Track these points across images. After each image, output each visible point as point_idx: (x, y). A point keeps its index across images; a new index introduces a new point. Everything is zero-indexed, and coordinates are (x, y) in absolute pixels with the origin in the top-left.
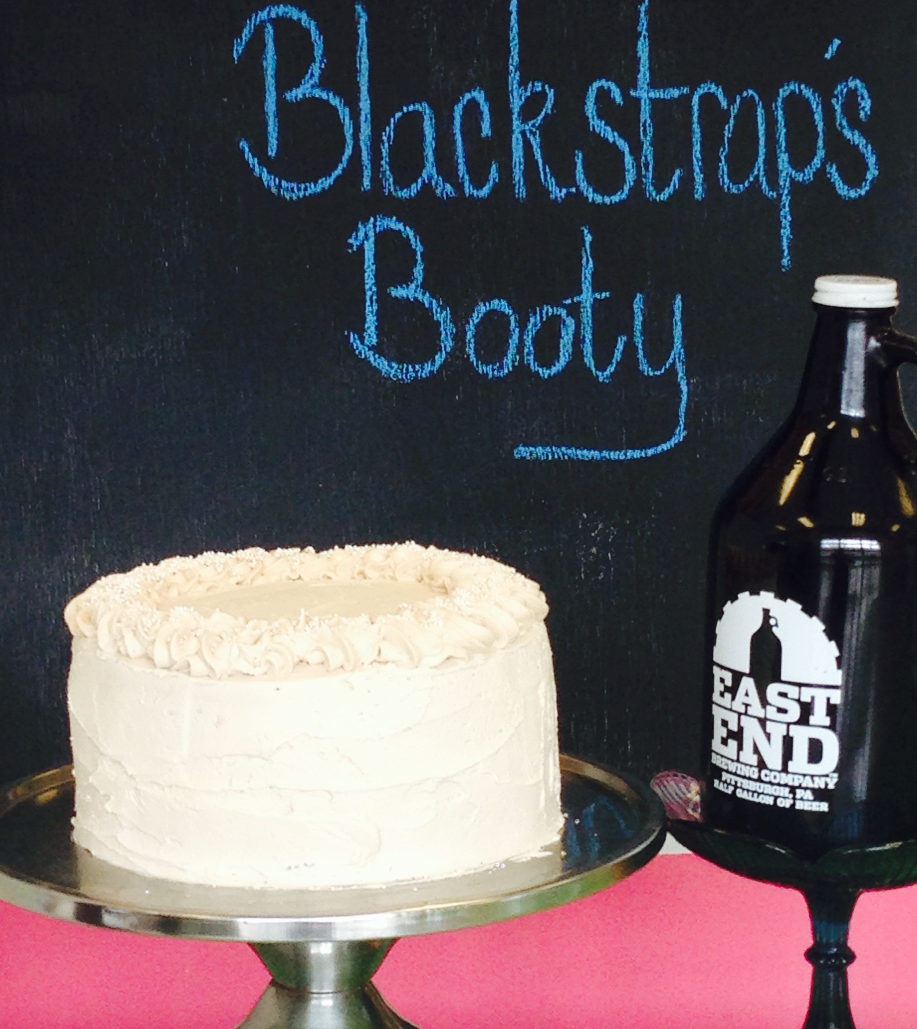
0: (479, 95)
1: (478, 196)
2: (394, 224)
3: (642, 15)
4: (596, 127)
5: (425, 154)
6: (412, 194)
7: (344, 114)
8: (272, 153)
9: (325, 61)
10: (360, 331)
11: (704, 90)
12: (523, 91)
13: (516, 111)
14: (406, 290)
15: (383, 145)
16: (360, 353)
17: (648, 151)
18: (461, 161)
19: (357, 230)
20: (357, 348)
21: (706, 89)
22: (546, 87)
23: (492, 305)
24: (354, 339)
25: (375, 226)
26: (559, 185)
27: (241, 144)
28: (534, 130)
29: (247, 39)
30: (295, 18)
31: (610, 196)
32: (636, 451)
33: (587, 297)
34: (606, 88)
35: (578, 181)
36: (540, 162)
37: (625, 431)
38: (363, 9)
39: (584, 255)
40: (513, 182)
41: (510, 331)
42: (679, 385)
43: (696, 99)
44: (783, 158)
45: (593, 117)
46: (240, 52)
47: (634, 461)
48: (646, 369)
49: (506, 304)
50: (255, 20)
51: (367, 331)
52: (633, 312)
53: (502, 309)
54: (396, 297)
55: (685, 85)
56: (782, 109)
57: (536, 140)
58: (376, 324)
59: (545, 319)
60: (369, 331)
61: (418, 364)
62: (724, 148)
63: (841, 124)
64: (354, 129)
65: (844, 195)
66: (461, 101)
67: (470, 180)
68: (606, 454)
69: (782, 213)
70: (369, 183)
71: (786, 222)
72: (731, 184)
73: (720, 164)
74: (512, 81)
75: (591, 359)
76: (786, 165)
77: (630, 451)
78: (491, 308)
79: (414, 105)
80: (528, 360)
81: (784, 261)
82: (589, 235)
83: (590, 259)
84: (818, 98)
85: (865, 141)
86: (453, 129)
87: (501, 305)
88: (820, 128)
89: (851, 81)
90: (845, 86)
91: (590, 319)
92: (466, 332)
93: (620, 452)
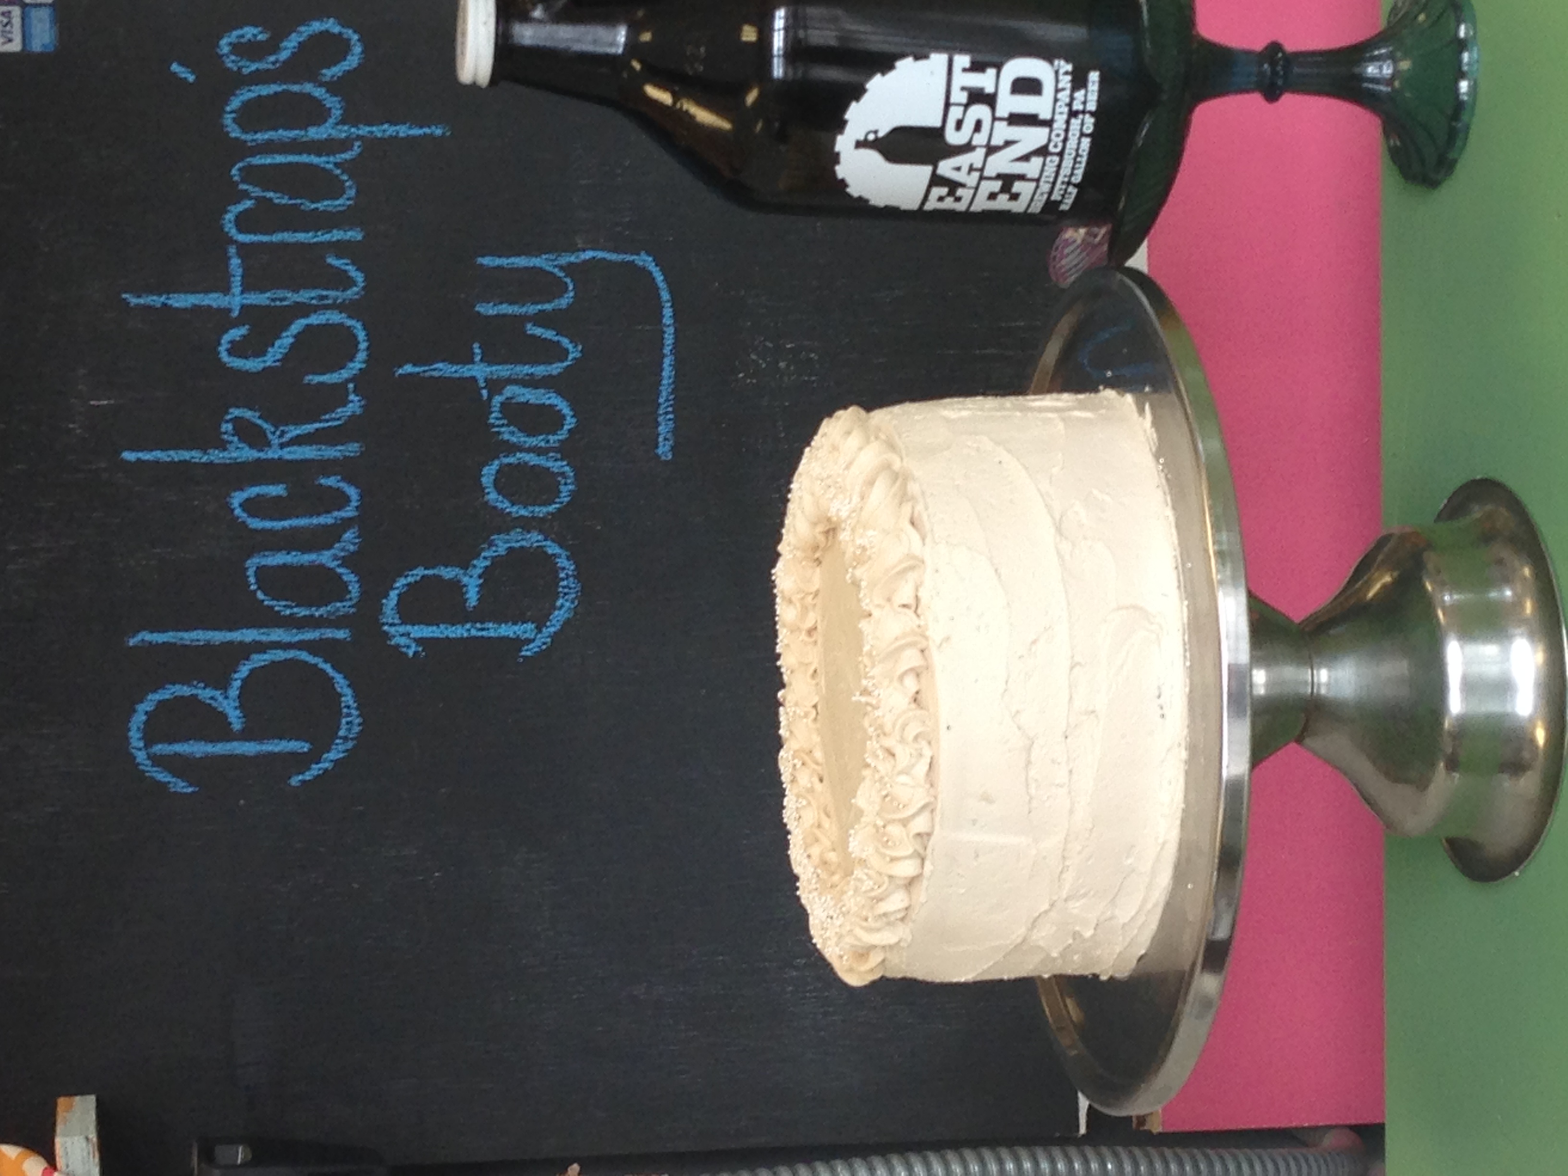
0: (237, 498)
1: (358, 501)
2: (391, 601)
3: (142, 301)
4: (276, 358)
5: (307, 564)
6: (356, 579)
7: (259, 660)
8: (303, 747)
9: (195, 683)
10: (518, 643)
11: (230, 228)
12: (232, 445)
13: (255, 454)
14: (470, 588)
15: (296, 614)
16: (544, 643)
17: (305, 296)
18: (315, 521)
19: (398, 646)
20: (539, 647)
21: (230, 225)
22: (229, 417)
23: (488, 485)
24: (527, 650)
25: (393, 625)
26: (345, 402)
27: (294, 783)
28: (278, 433)
29: (169, 776)
30: (144, 718)
31: (359, 343)
32: (664, 313)
33: (479, 371)
34: (229, 346)
35: (340, 381)
36: (317, 425)
37: (640, 327)
38: (133, 637)
39: (427, 374)
40: (341, 458)
41: (519, 463)
42: (585, 262)
43: (243, 238)
44: (315, 133)
45: (265, 362)
46: (184, 784)
47: (675, 316)
48: (567, 300)
49: (487, 468)
50: (147, 766)
51: (518, 636)
52: (497, 316)
53: (494, 472)
54: (479, 599)
55: (226, 252)
56: (256, 132)
57: (291, 431)
58: (510, 624)
59: (505, 422)
60: (518, 633)
61: (559, 574)
62: (301, 204)
63: (274, 63)
64: (276, 648)
65: (359, 59)
66: (243, 519)
67: (339, 510)
68: (667, 350)
69: (379, 135)
70: (342, 632)
71: (389, 130)
72: (345, 196)
73: (321, 209)
74: (220, 458)
75: (554, 366)
76: (322, 129)
77: (664, 321)
78: (492, 486)
79: (248, 576)
80: (555, 443)
81: (436, 134)
82: (405, 368)
83: (433, 367)
84: (242, 90)
85: (293, 34)
86: (278, 530)
87: (489, 474)
88: (279, 88)
89: (222, 50)
90: (228, 58)
91: (505, 367)
92: (520, 516)
93: (665, 332)
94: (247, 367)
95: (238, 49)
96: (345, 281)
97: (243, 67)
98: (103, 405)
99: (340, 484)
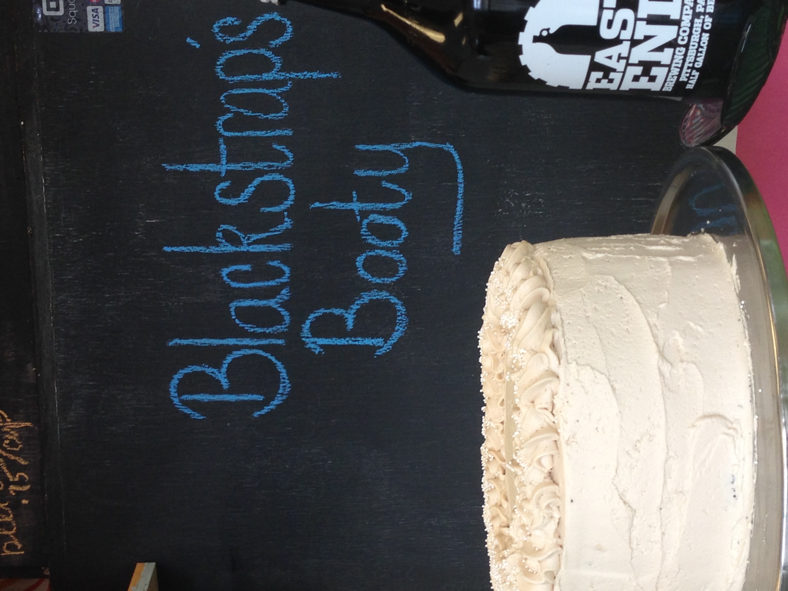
0: (225, 272)
1: (289, 274)
2: (307, 325)
3: (173, 168)
4: (245, 198)
5: (262, 306)
6: (288, 314)
7: (237, 354)
8: (261, 398)
9: (204, 365)
10: (374, 348)
11: (220, 129)
12: (222, 244)
13: (234, 249)
14: (349, 319)
15: (257, 331)
16: (388, 349)
17: (261, 165)
18: (266, 284)
19: (310, 348)
20: (385, 350)
21: (220, 127)
22: (219, 229)
23: (360, 266)
24: (379, 352)
25: (308, 337)
26: (282, 222)
27: (255, 416)
28: (246, 238)
29: (191, 410)
30: (177, 382)
31: (290, 190)
32: (458, 176)
33: (356, 206)
34: (220, 192)
35: (280, 211)
36: (267, 234)
37: (445, 184)
38: (171, 341)
39: (328, 208)
40: (281, 251)
41: (377, 255)
42: (415, 147)
43: (227, 134)
44: (266, 76)
45: (239, 200)
46: (199, 415)
47: (465, 178)
48: (404, 168)
49: (359, 257)
50: (179, 405)
51: (374, 345)
52: (366, 176)
53: (363, 260)
54: (353, 326)
55: (218, 141)
56: (233, 77)
57: (253, 237)
58: (370, 338)
59: (369, 233)
60: (374, 343)
61: (397, 313)
62: (259, 115)
63: (243, 38)
64: (246, 348)
65: (291, 35)
66: (229, 282)
67: (280, 278)
68: (459, 196)
69: (302, 78)
70: (281, 340)
71: (308, 75)
72: (283, 111)
73: (269, 118)
74: (216, 251)
75: (397, 204)
76: (270, 74)
77: (458, 180)
78: (362, 267)
79: (231, 312)
80: (396, 245)
81: (334, 77)
82: (315, 204)
83: (331, 204)
84: (225, 53)
85: (254, 21)
86: (247, 288)
87: (360, 261)
88: (246, 52)
89: (214, 30)
90: (218, 35)
91: (370, 204)
92: (377, 283)
93: (458, 187)
94: (230, 203)
95: (224, 29)
96: (282, 157)
97: (226, 39)
98: (153, 222)
99: (280, 265)
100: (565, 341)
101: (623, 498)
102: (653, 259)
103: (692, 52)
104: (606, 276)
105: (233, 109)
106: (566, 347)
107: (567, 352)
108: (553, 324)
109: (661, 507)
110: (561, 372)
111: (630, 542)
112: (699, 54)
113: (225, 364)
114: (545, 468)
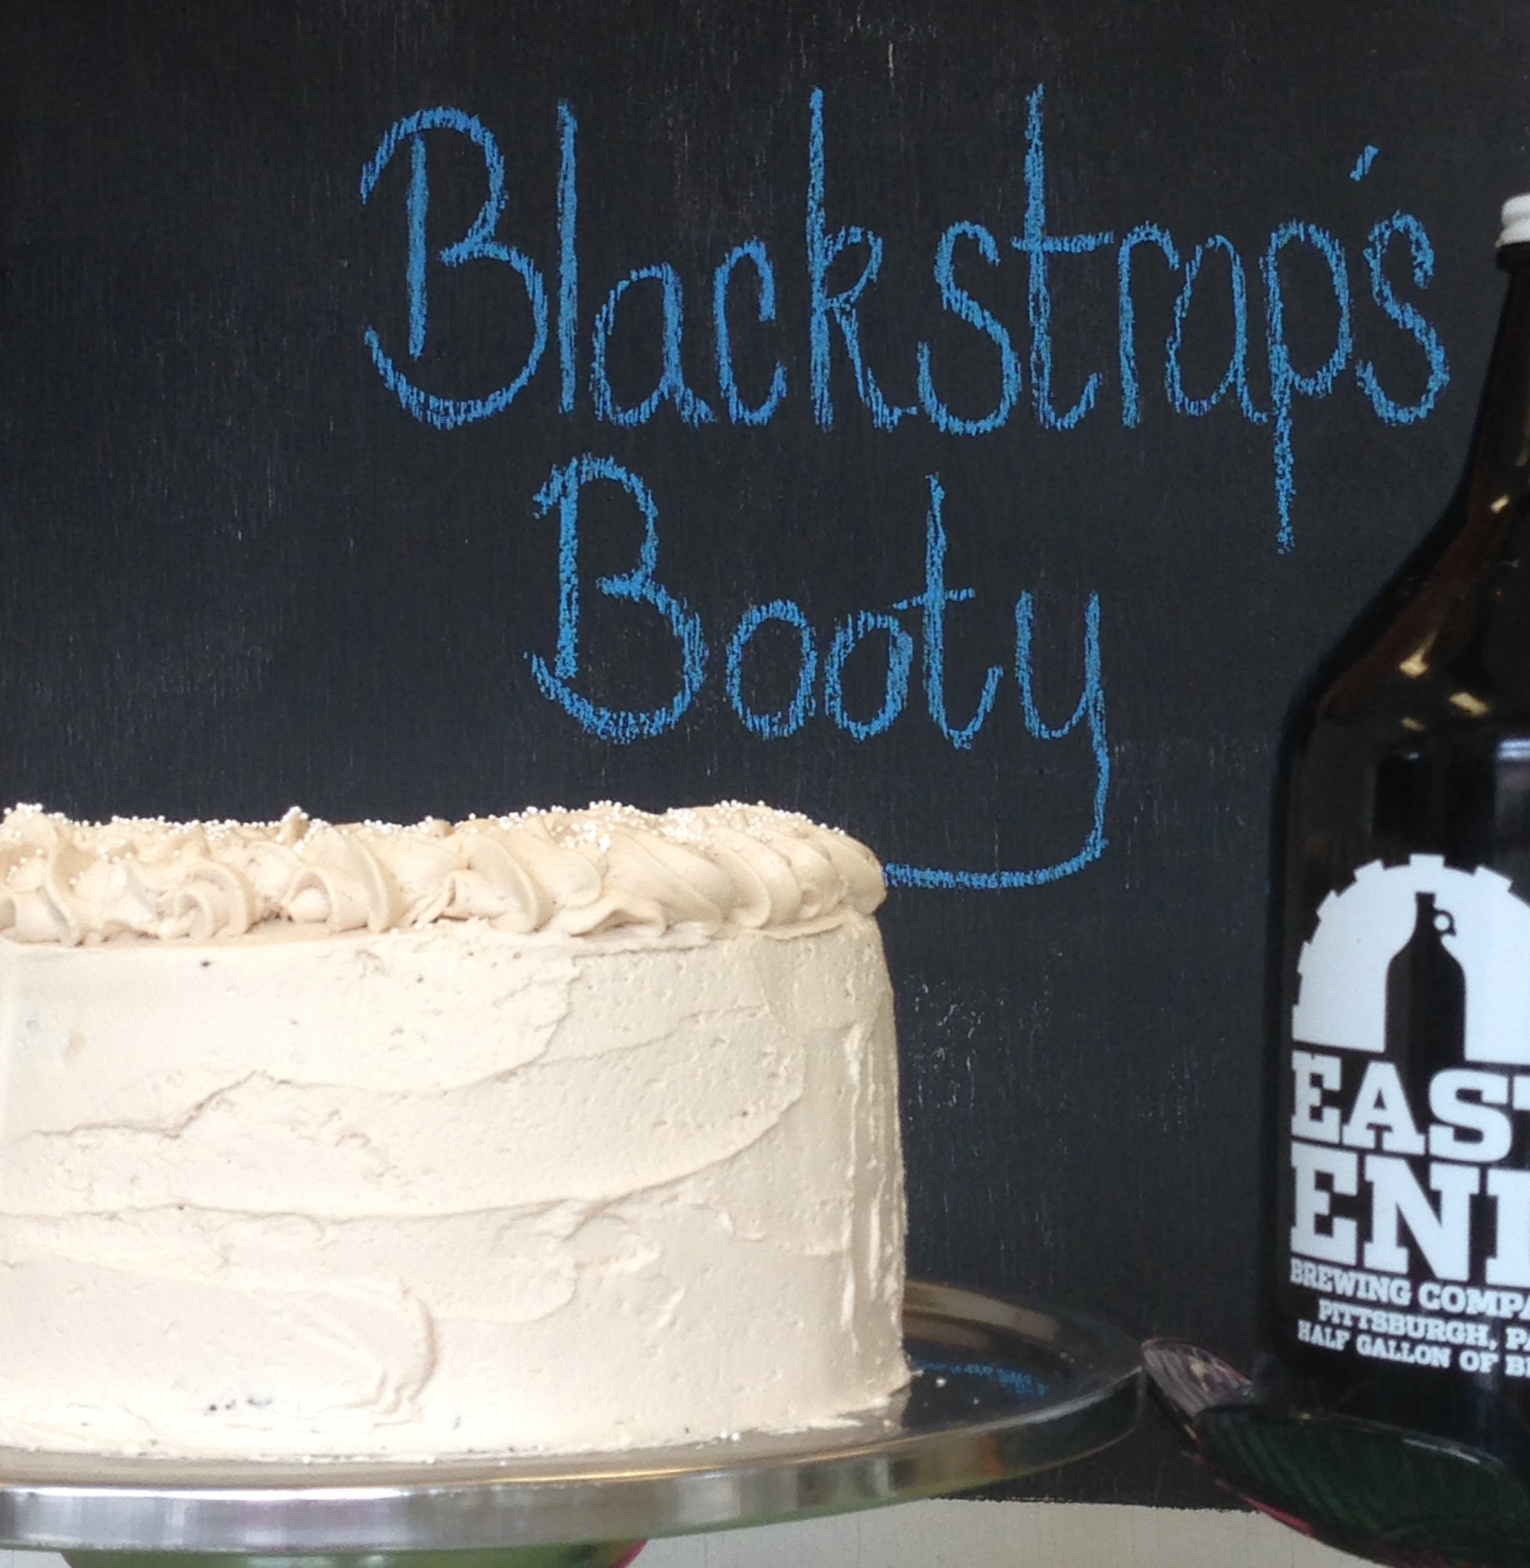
0: (757, 251)
1: (751, 421)
2: (611, 470)
3: (1033, 112)
4: (953, 301)
5: (665, 350)
6: (643, 421)
7: (535, 284)
8: (415, 351)
9: (506, 197)
10: (549, 653)
11: (1139, 236)
12: (831, 242)
13: (818, 277)
14: (628, 582)
15: (596, 337)
16: (548, 690)
17: (1042, 343)
18: (725, 361)
19: (550, 481)
20: (543, 682)
21: (1143, 235)
22: (870, 237)
23: (771, 611)
24: (539, 666)
25: (579, 473)
26: (890, 402)
27: (367, 334)
28: (848, 307)
29: (383, 163)
30: (460, 128)
31: (976, 421)
32: (1017, 874)
33: (934, 598)
34: (970, 236)
35: (921, 395)
36: (858, 363)
37: (997, 837)
38: (569, 109)
39: (930, 523)
40: (812, 398)
41: (802, 657)
42: (1094, 756)
43: (1125, 251)
44: (1279, 354)
45: (949, 286)
46: (372, 185)
47: (1012, 890)
48: (1037, 726)
49: (796, 609)
50: (398, 133)
51: (560, 653)
52: (1015, 625)
53: (789, 618)
54: (610, 594)
55: (1105, 228)
56: (1275, 269)
57: (850, 326)
58: (577, 641)
59: (861, 636)
60: (563, 654)
61: (644, 713)
62: (1175, 338)
63: (1380, 293)
64: (550, 309)
65: (1389, 419)
66: (727, 261)
67: (739, 396)
68: (963, 878)
69: (1277, 450)
70: (572, 401)
71: (1284, 466)
72: (1187, 400)
73: (1167, 365)
74: (813, 227)
75: (941, 708)
76: (1285, 366)
77: (1007, 874)
78: (770, 615)
79: (649, 268)
80: (830, 708)
81: (1281, 534)
82: (939, 488)
83: (940, 529)
84: (1340, 248)
85: (1424, 323)
86: (712, 307)
87: (787, 611)
88: (1343, 301)
89: (1398, 217)
90: (1387, 227)
91: (939, 636)
92: (727, 658)
93: (989, 874)
94: (940, 262)
95: (1401, 243)
97: (1374, 248)
98: (888, 63)
99: (775, 396)
100: (633, 952)
101: (213, 1103)
102: (847, 1211)
103: (1398, 1324)
104: (801, 1079)
105: (1191, 271)
106: (616, 954)
107: (603, 955)
108: (678, 927)
109: (186, 1209)
110: (551, 936)
111: (90, 1127)
112: (1392, 1344)
113: (509, 255)
114: (293, 899)
